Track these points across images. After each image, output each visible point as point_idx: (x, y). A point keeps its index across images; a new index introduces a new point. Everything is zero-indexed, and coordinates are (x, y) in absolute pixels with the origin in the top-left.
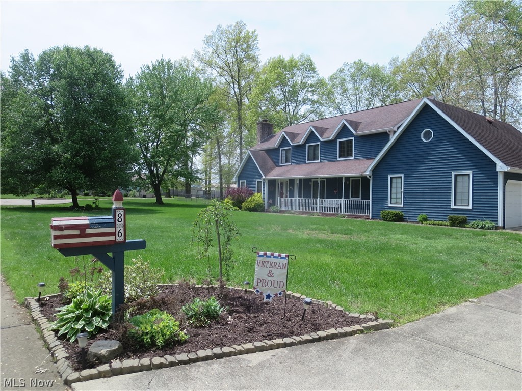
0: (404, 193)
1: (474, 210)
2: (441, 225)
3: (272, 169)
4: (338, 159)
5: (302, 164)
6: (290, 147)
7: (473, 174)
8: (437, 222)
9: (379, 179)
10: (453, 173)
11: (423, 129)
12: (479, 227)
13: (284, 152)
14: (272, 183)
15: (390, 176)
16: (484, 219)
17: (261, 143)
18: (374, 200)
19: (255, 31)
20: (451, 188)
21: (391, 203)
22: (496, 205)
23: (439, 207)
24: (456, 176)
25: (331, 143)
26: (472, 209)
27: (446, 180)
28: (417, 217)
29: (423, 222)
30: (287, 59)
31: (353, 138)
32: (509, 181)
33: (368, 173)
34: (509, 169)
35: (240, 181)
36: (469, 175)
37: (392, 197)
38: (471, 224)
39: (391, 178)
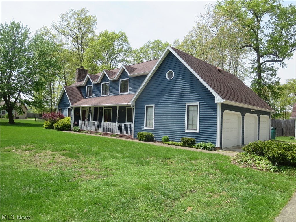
0: (154, 119)
1: (200, 134)
2: (177, 145)
3: (79, 100)
4: (120, 94)
5: (99, 97)
6: (92, 85)
7: (200, 105)
8: (174, 143)
9: (139, 108)
10: (187, 104)
11: (167, 70)
12: (202, 148)
13: (89, 88)
14: (77, 110)
15: (146, 106)
16: (207, 141)
17: (78, 82)
18: (136, 124)
19: (95, 16)
20: (185, 116)
21: (146, 127)
22: (215, 130)
23: (177, 130)
24: (188, 106)
25: (115, 82)
26: (199, 132)
27: (182, 110)
28: (162, 138)
29: (165, 142)
30: (110, 32)
31: (129, 79)
32: (225, 111)
33: (131, 103)
34: (224, 101)
35: (59, 108)
36: (197, 105)
37: (147, 122)
38: (197, 145)
39: (147, 107)
